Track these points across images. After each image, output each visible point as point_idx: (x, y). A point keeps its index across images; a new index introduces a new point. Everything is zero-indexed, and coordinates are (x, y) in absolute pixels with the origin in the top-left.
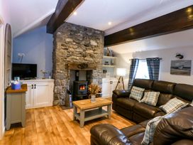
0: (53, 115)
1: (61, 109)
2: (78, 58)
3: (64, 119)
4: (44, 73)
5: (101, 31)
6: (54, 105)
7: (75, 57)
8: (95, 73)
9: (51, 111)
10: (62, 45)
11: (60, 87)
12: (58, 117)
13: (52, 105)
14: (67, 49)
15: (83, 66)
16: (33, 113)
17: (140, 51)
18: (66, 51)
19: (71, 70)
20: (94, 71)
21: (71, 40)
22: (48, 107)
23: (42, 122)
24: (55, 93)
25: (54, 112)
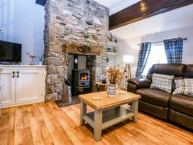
0: (45, 117)
1: (56, 106)
2: (78, 38)
3: (63, 123)
4: (33, 57)
5: (106, 8)
6: (46, 101)
7: (75, 37)
8: (98, 60)
9: (42, 109)
10: (58, 18)
11: (55, 76)
12: (54, 120)
13: (43, 101)
14: (65, 25)
15: (85, 49)
16: (14, 114)
17: (153, 33)
18: (63, 27)
19: (69, 54)
20: (97, 57)
21: (70, 13)
22: (38, 104)
23: (27, 130)
24: (47, 85)
25: (47, 111)
